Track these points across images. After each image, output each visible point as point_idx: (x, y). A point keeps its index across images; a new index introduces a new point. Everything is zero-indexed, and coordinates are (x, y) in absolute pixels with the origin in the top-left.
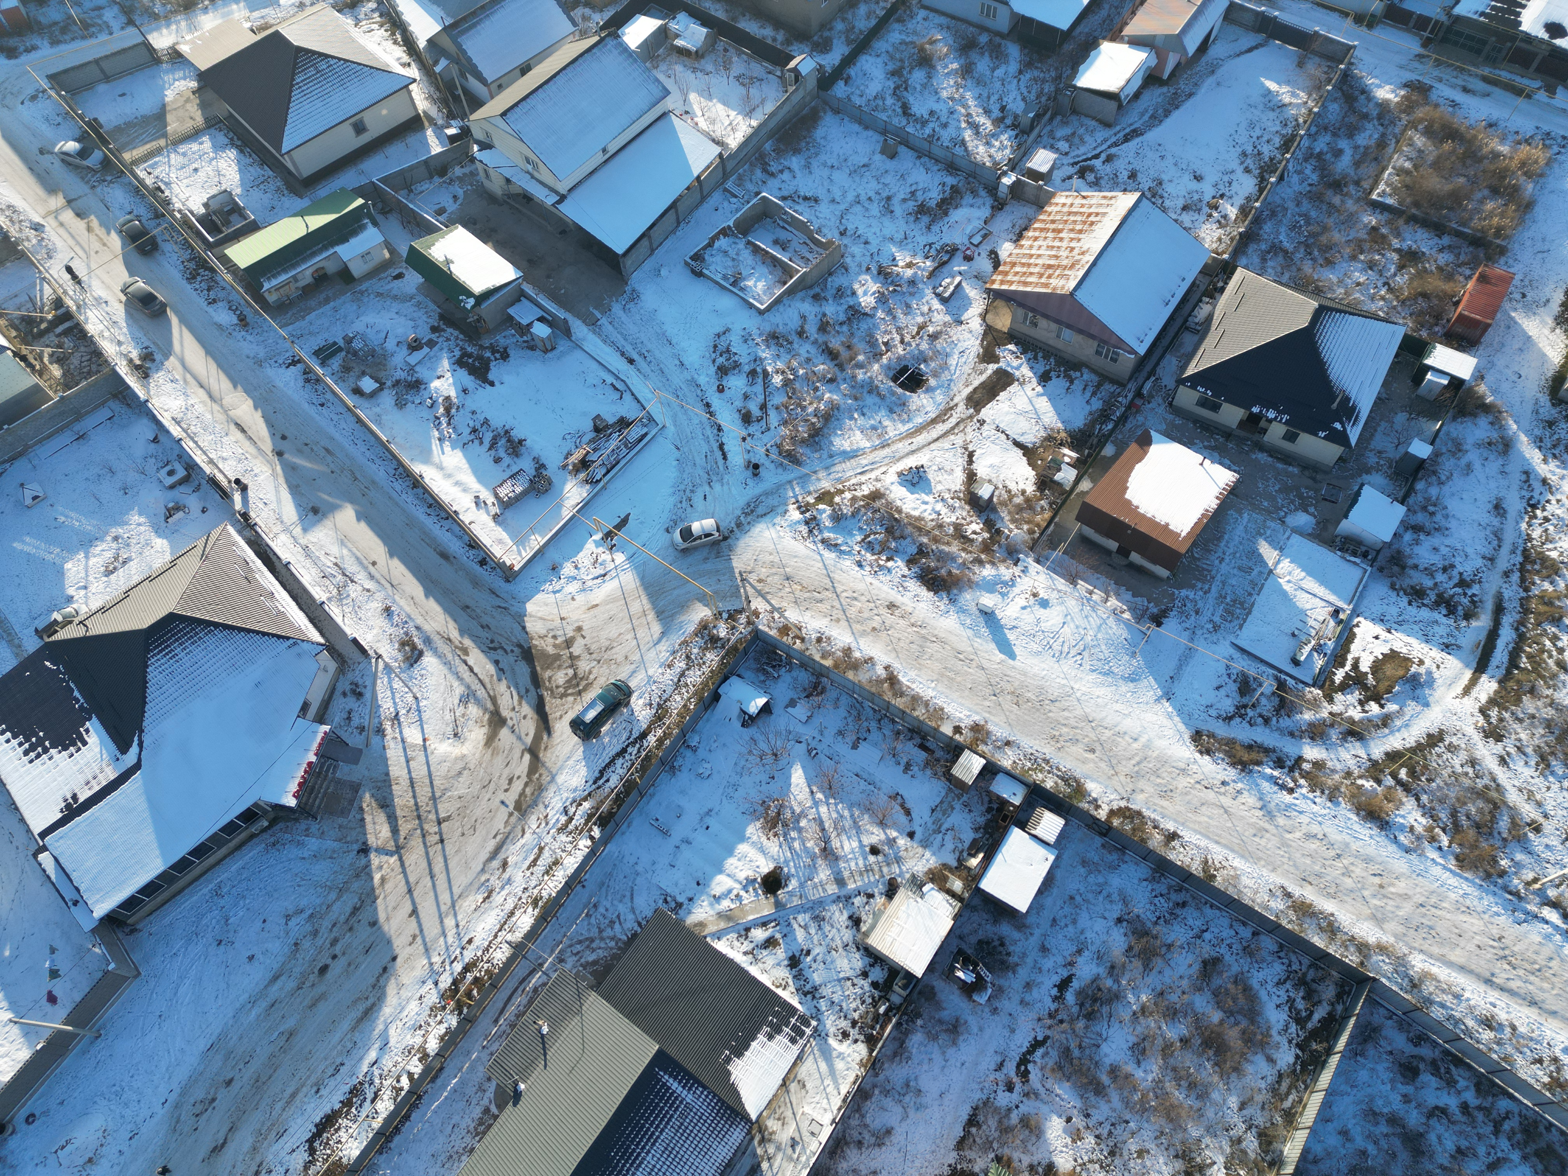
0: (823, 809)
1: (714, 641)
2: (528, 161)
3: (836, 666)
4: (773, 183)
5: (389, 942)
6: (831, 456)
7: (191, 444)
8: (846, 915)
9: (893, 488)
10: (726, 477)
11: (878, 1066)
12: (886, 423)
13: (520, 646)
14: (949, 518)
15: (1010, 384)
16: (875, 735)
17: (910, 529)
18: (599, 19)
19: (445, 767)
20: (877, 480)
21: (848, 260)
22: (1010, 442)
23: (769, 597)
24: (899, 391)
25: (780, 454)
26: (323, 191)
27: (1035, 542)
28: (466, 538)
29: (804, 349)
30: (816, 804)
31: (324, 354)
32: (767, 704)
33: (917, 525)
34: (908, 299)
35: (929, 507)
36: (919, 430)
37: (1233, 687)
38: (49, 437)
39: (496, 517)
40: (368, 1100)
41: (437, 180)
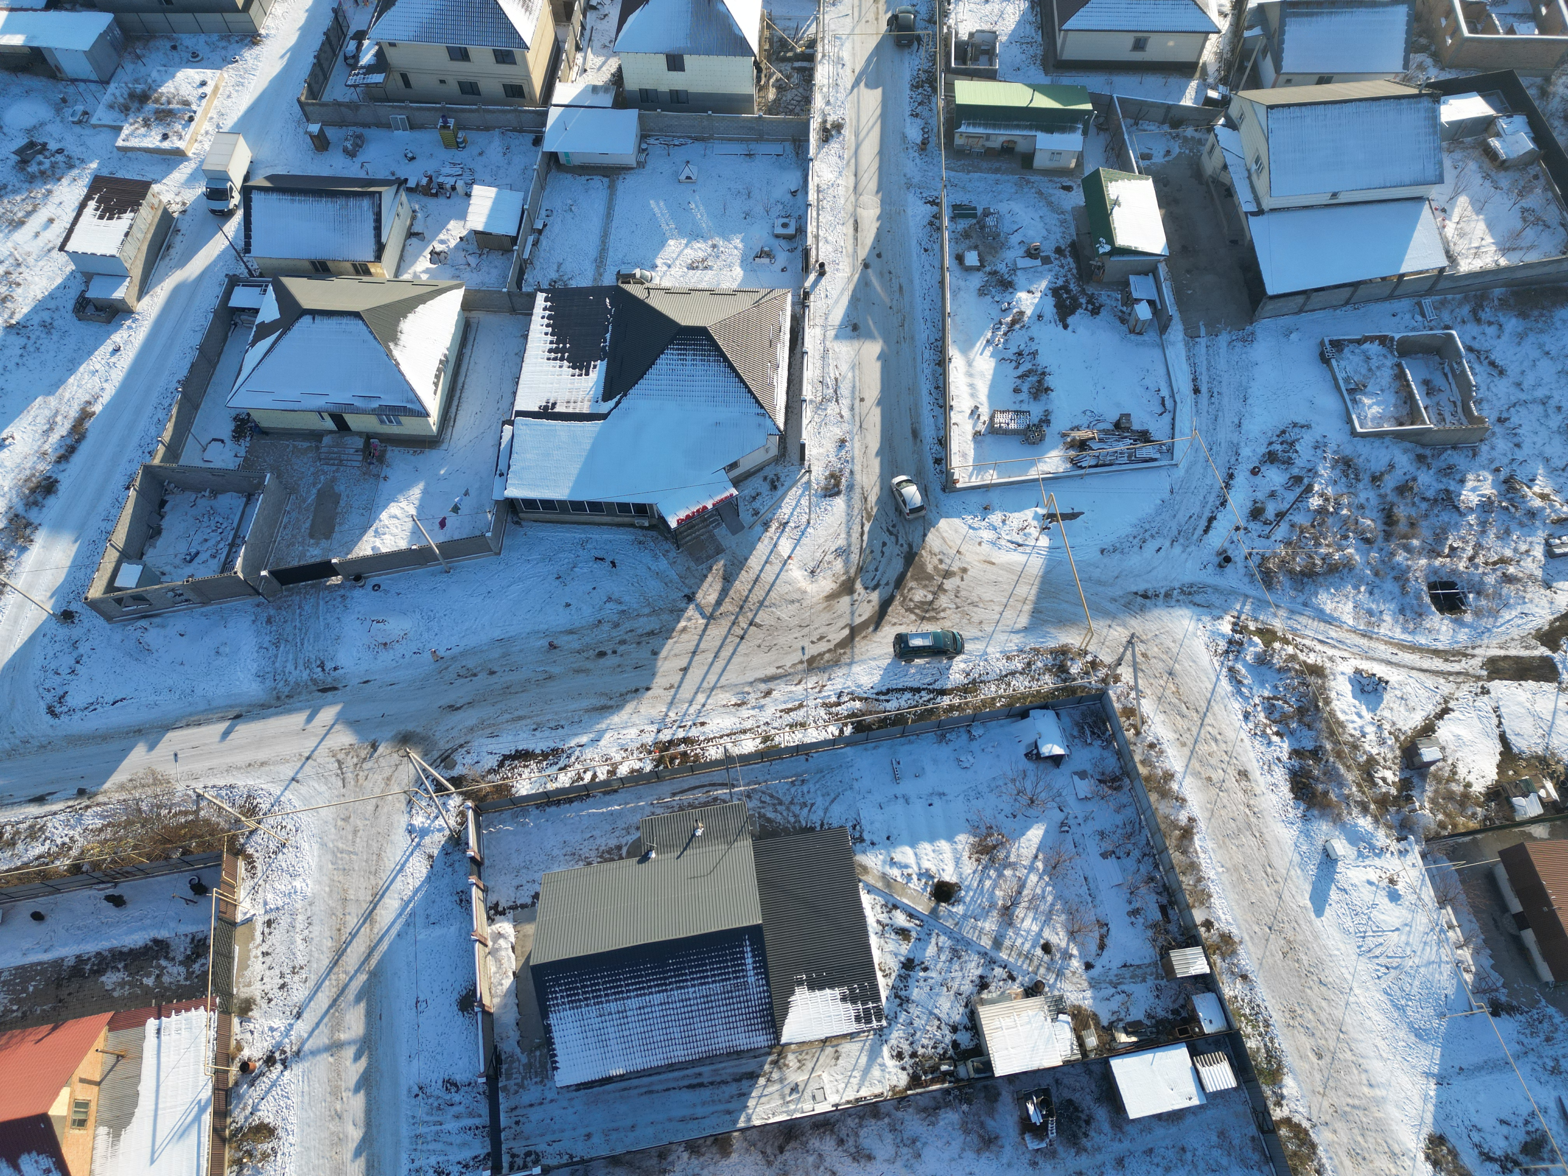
0: (1033, 878)
1: (1061, 670)
2: (1257, 160)
3: (1148, 779)
4: (1473, 329)
5: (654, 675)
6: (1305, 604)
7: (815, 214)
8: (979, 972)
9: (1340, 678)
10: (1193, 548)
11: (904, 1103)
12: (1387, 617)
13: (910, 546)
14: (1371, 746)
15: (1547, 680)
16: (1130, 863)
17: (1322, 725)
18: (1434, 75)
19: (785, 589)
20: (1331, 659)
21: (1484, 448)
22: (1497, 731)
23: (1140, 674)
24: (1427, 600)
25: (1259, 566)
26: (1067, 80)
27: (1437, 837)
28: (942, 433)
29: (1366, 494)
30: (1032, 868)
31: (960, 211)
32: (1060, 757)
33: (1334, 727)
34: (1513, 526)
35: (1359, 722)
36: (1414, 648)
37: (1520, 1136)
38: (730, 140)
39: (977, 434)
40: (557, 767)
41: (1166, 128)
